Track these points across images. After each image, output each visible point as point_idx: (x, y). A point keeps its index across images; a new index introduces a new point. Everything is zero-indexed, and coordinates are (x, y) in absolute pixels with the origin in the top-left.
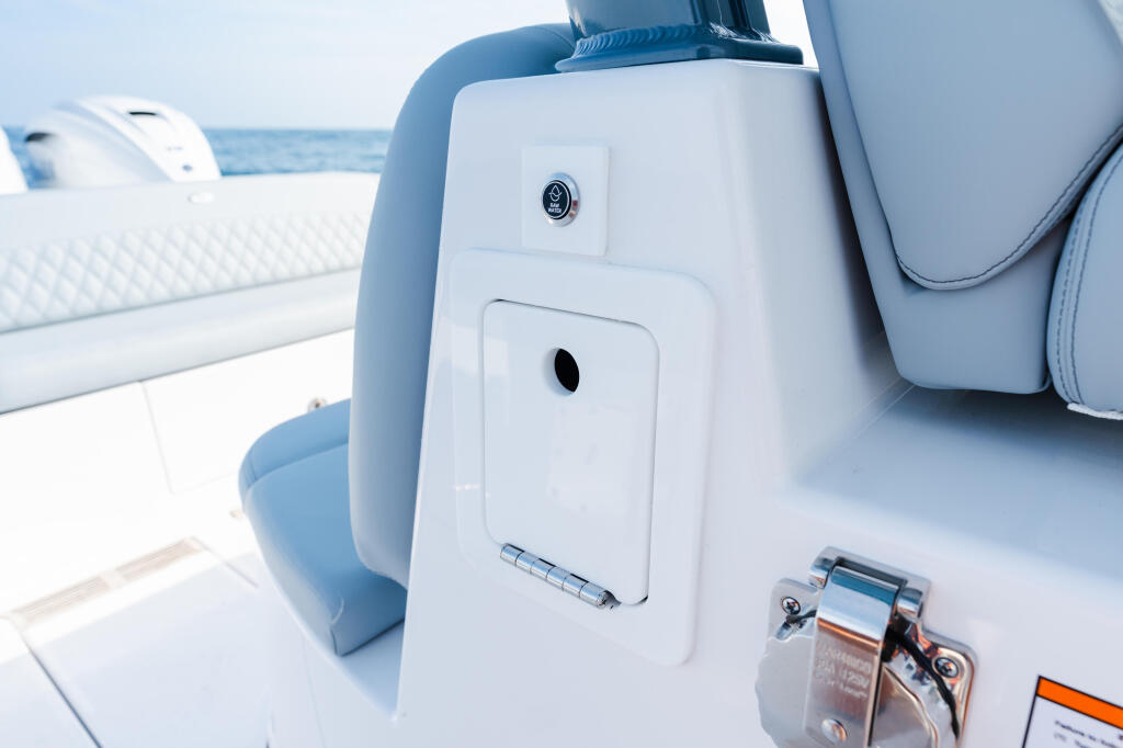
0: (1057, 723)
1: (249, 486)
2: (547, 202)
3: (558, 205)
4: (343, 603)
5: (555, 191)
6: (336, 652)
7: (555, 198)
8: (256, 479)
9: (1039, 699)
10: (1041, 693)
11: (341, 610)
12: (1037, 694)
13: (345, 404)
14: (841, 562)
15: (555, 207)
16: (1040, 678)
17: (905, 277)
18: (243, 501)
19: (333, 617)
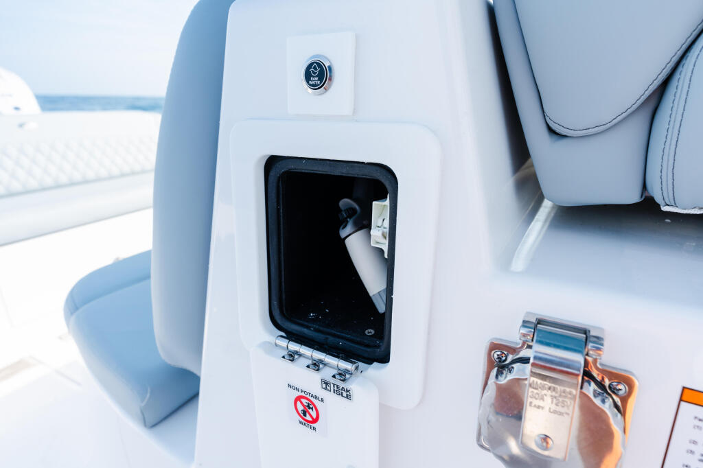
0: (696, 418)
1: (72, 314)
2: (308, 76)
3: (317, 79)
4: (149, 390)
5: (315, 68)
6: (145, 425)
7: (315, 73)
8: (77, 308)
9: (682, 403)
10: (684, 398)
11: (148, 395)
12: (681, 400)
13: (147, 255)
14: (540, 322)
15: (315, 80)
16: (684, 388)
17: (551, 131)
18: (68, 324)
19: (142, 401)
